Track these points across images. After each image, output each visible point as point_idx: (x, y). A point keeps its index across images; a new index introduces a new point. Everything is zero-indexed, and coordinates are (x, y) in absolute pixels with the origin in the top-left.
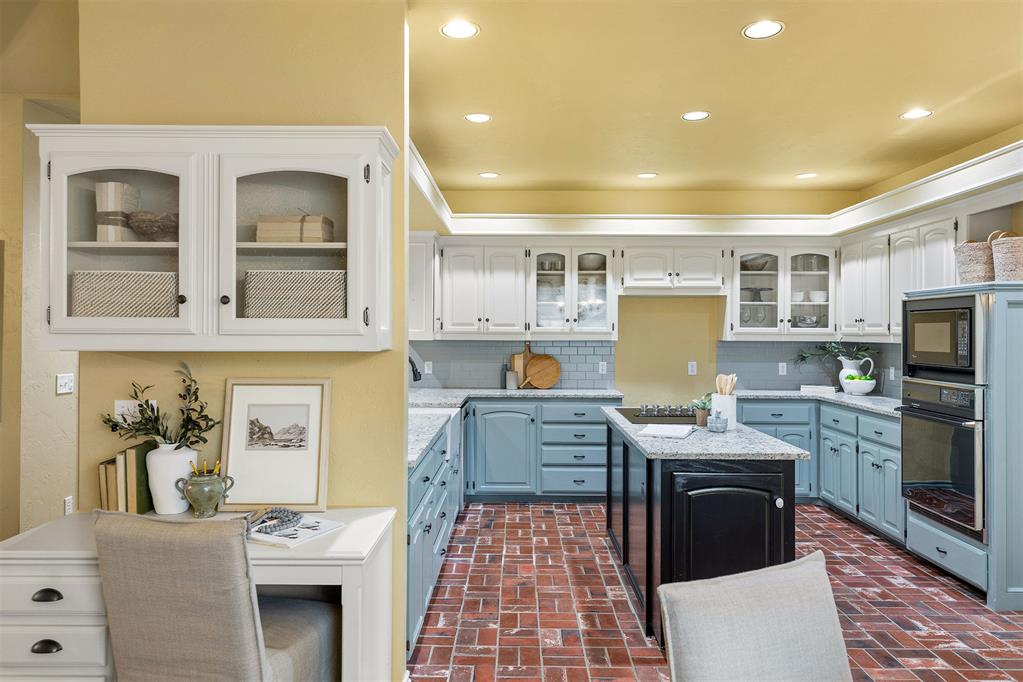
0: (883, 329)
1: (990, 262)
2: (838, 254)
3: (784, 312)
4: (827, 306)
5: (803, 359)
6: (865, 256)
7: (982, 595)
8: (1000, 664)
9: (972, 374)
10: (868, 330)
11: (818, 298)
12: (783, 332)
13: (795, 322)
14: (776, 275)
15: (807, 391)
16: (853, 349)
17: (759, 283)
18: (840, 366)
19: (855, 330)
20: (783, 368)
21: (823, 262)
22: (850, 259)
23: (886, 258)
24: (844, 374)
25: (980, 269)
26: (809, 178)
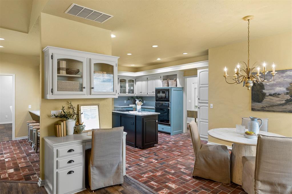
0: (146, 94)
1: (168, 83)
2: (136, 80)
3: (127, 91)
4: (134, 90)
5: (129, 99)
6: (142, 81)
7: (169, 134)
8: (179, 140)
9: (169, 100)
10: (143, 94)
11: (132, 88)
12: (127, 94)
13: (129, 92)
14: (126, 83)
15: (130, 106)
16: (138, 97)
17: (122, 85)
18: (136, 101)
19: (140, 94)
20: (125, 102)
21: (133, 81)
22: (138, 81)
23: (147, 82)
24: (137, 102)
25: (166, 85)
26: (133, 65)
